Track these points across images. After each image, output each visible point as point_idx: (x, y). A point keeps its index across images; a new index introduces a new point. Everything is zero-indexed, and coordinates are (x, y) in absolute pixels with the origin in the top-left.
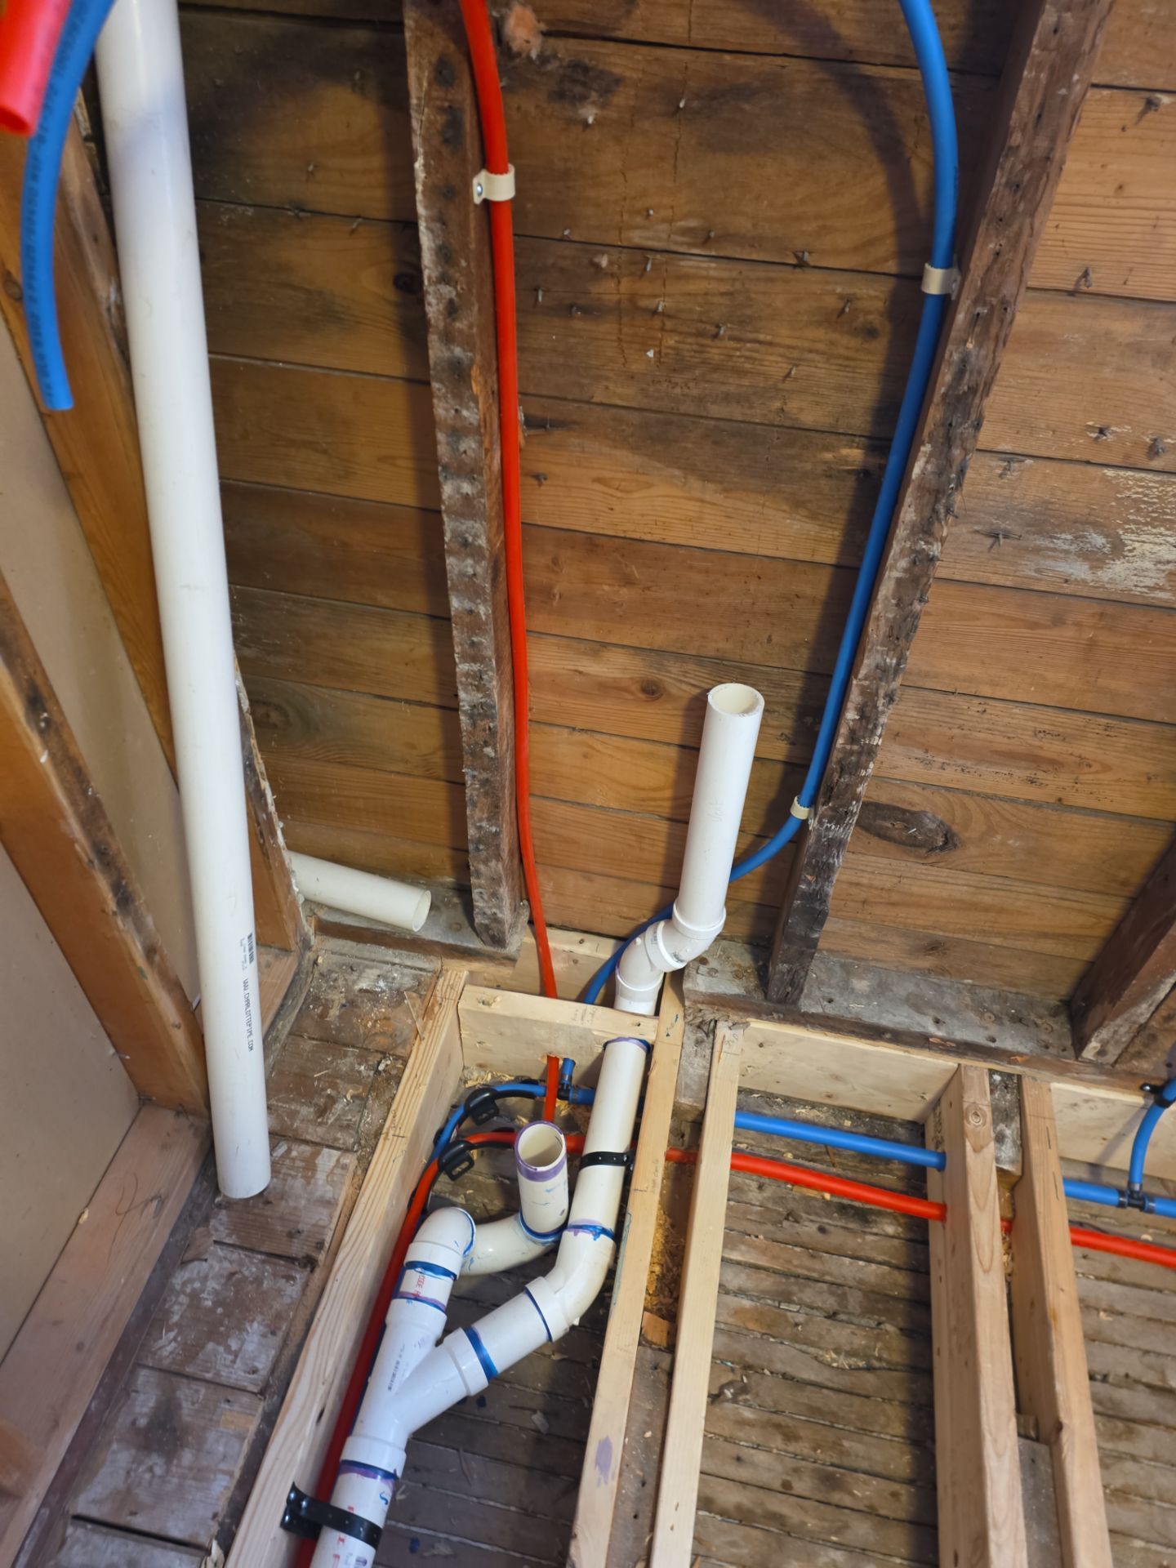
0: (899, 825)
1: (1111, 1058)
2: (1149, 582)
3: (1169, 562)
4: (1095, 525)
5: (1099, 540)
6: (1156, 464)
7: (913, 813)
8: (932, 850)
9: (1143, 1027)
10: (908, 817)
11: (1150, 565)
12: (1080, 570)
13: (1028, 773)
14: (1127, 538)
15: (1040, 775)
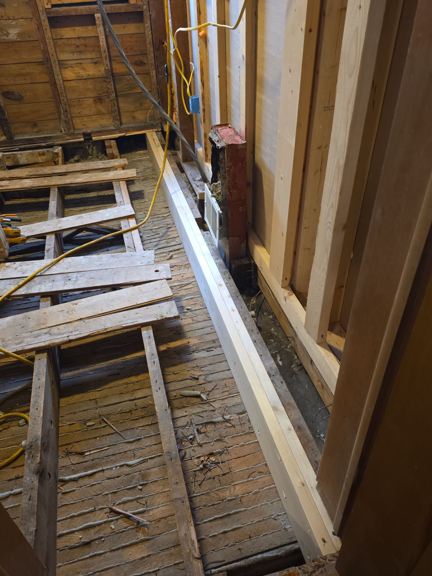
0: (12, 96)
1: (67, 132)
2: (16, 38)
3: (16, 34)
4: (3, 30)
5: (5, 32)
6: (4, 19)
7: (12, 92)
8: (20, 100)
9: (65, 121)
10: (12, 93)
11: (13, 35)
12: (6, 38)
13: (23, 78)
14: (8, 31)
15: (25, 78)
